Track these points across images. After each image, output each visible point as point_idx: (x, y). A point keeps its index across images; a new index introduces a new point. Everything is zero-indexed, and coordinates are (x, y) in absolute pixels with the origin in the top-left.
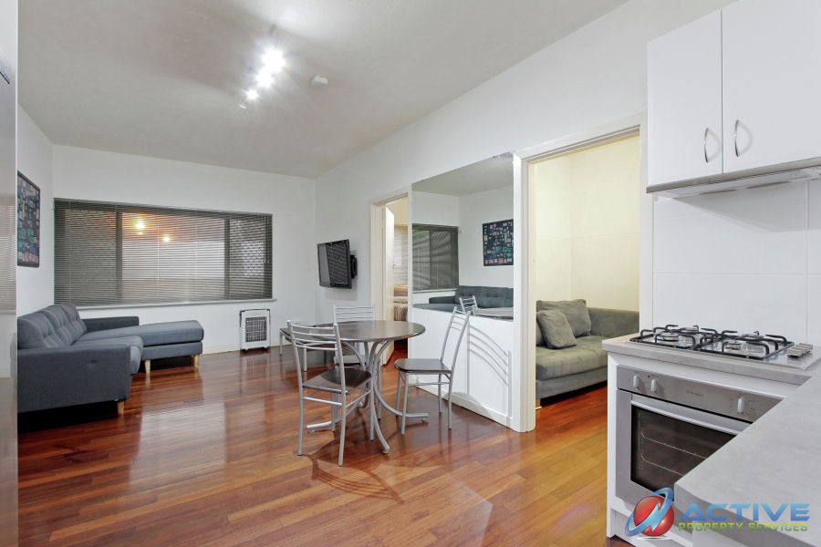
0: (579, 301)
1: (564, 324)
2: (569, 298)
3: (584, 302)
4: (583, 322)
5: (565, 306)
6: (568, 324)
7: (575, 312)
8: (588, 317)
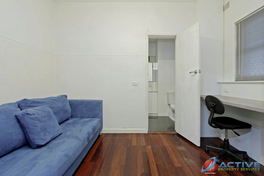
0: (62, 96)
1: (50, 118)
2: (55, 95)
3: (66, 96)
4: (66, 111)
5: (50, 102)
6: (54, 117)
7: (60, 105)
8: (69, 107)
